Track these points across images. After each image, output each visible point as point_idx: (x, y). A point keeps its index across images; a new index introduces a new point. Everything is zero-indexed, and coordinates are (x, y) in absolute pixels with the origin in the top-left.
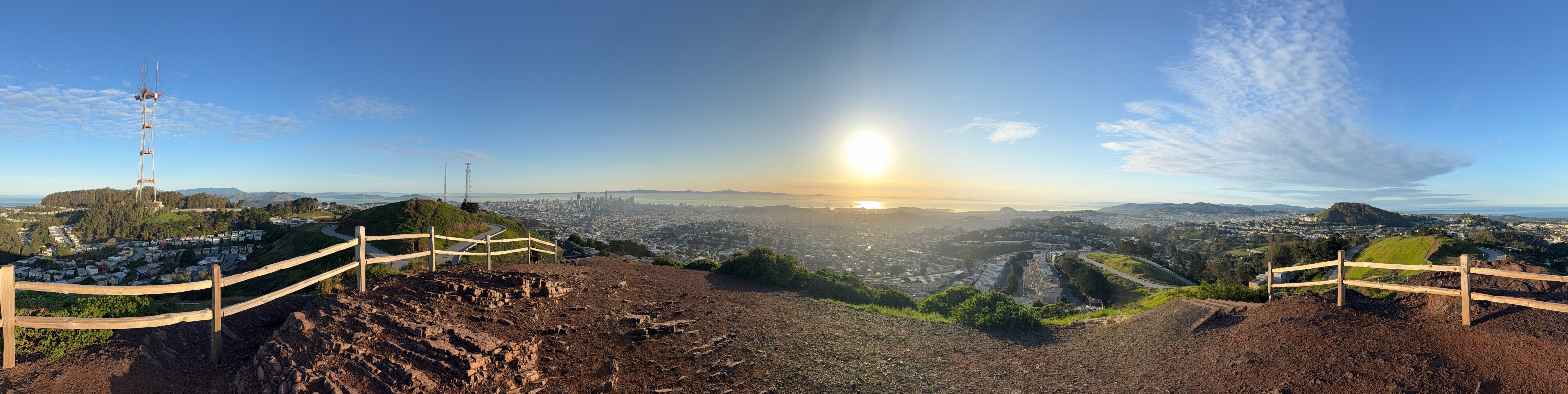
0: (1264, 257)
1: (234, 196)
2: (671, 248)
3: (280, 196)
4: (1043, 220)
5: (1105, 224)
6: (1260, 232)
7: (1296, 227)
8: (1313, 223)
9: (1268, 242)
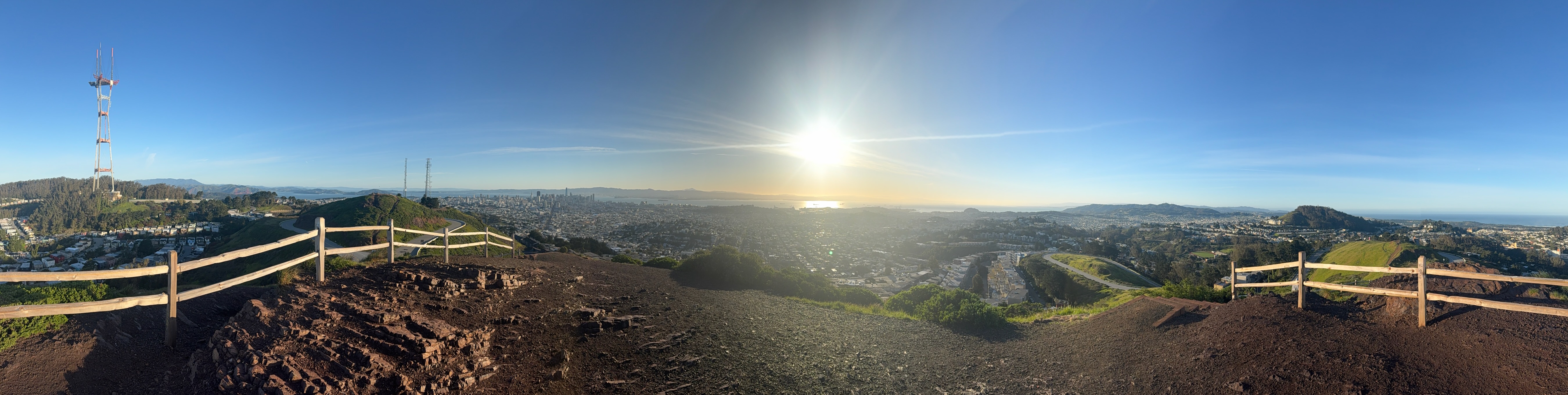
0: (1229, 259)
1: (192, 187)
2: (632, 246)
3: (238, 189)
4: (1007, 221)
5: (1070, 225)
6: (1224, 234)
7: (1261, 230)
8: (1277, 225)
9: (1233, 244)
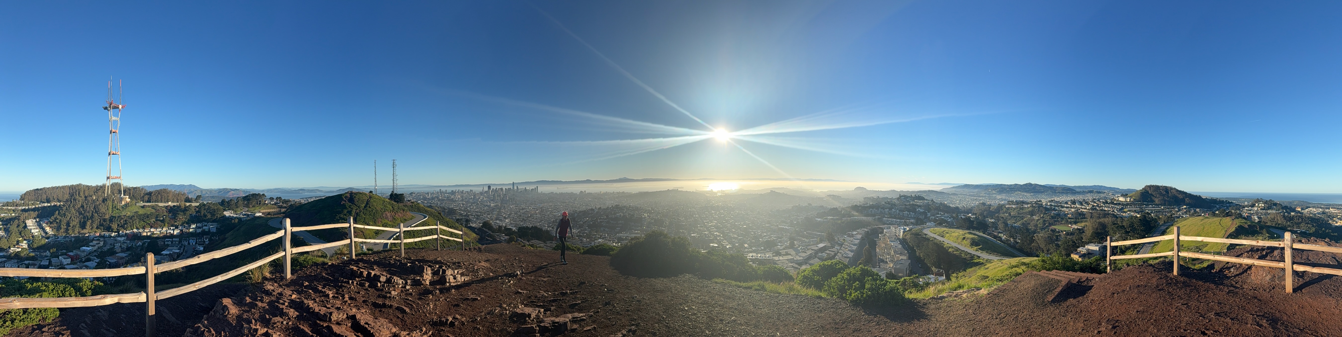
0: (1083, 233)
1: (192, 192)
3: (232, 192)
4: (891, 200)
5: (946, 202)
6: (1080, 210)
7: (1112, 206)
8: (1127, 202)
9: (1087, 219)
